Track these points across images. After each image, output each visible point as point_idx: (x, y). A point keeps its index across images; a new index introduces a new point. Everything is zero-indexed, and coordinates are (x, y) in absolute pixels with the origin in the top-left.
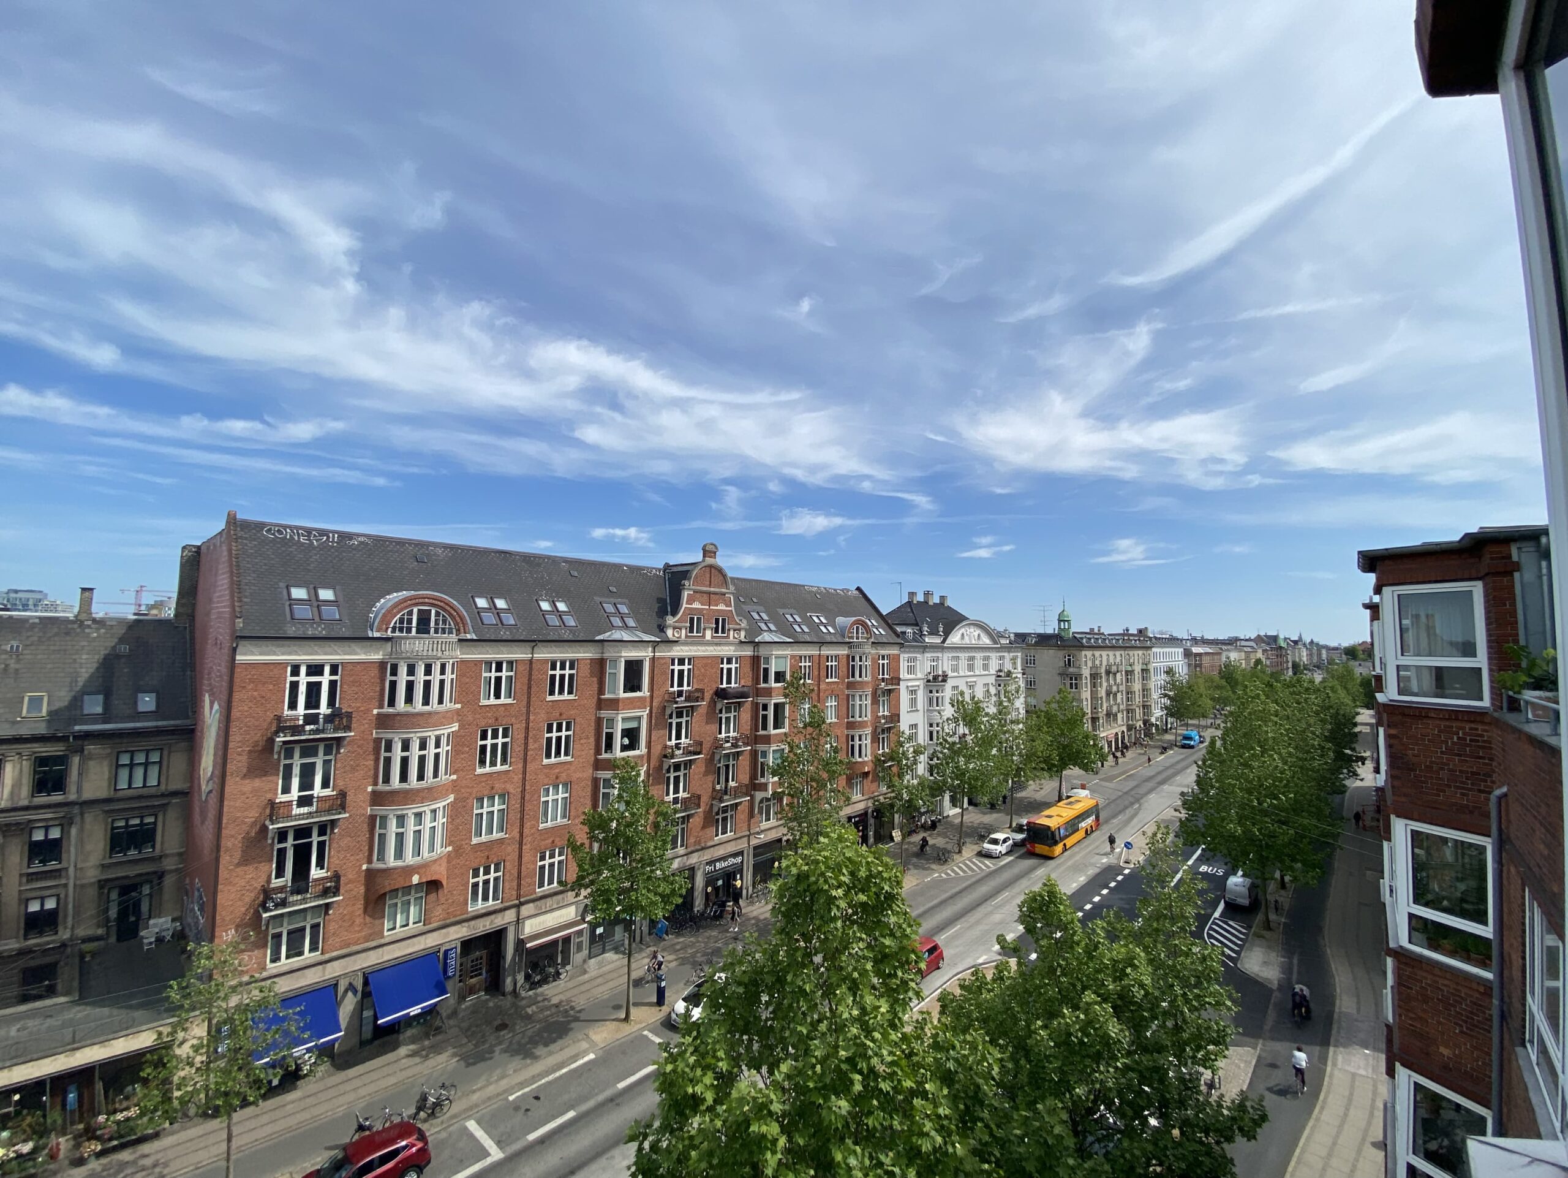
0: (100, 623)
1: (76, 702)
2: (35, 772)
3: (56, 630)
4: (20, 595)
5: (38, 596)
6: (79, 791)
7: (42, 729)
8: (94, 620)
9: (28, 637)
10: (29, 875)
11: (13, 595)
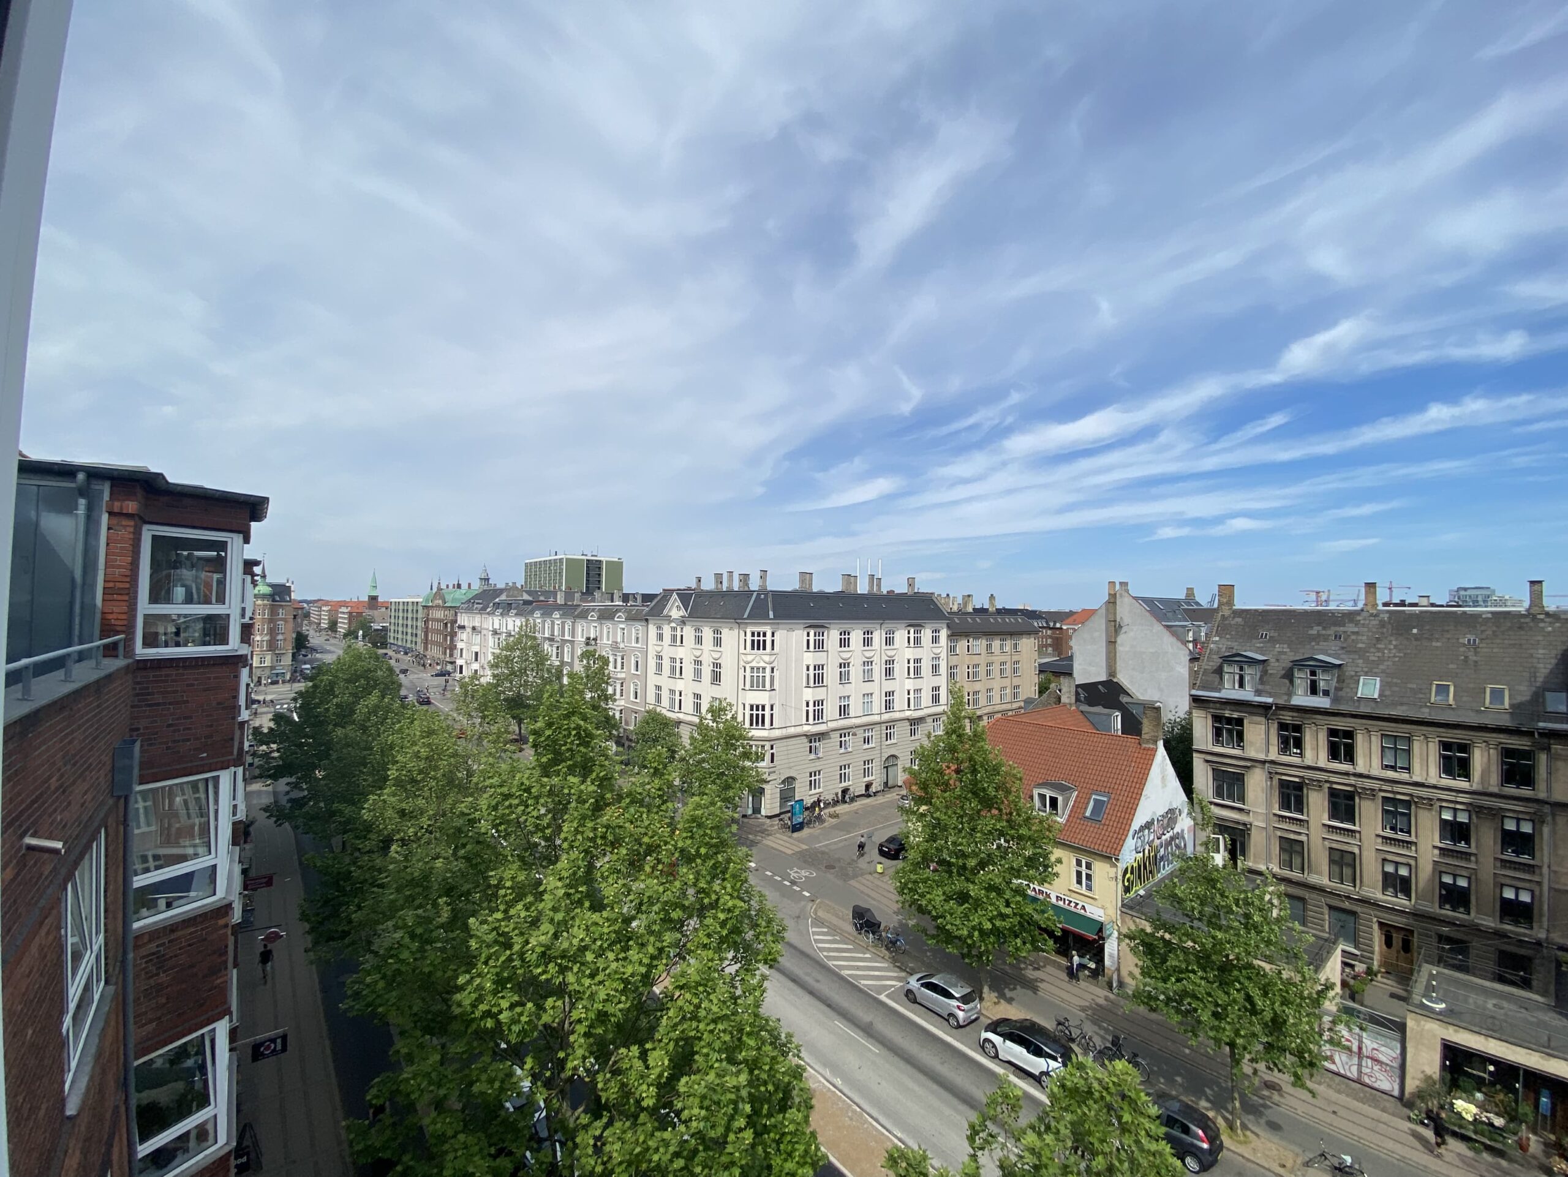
0: (1554, 616)
1: (1538, 697)
2: (1503, 763)
3: (1509, 624)
4: (1468, 593)
5: (1487, 592)
6: (1549, 789)
7: (1505, 721)
8: (1547, 614)
9: (1482, 631)
10: (1502, 860)
11: (1462, 593)
